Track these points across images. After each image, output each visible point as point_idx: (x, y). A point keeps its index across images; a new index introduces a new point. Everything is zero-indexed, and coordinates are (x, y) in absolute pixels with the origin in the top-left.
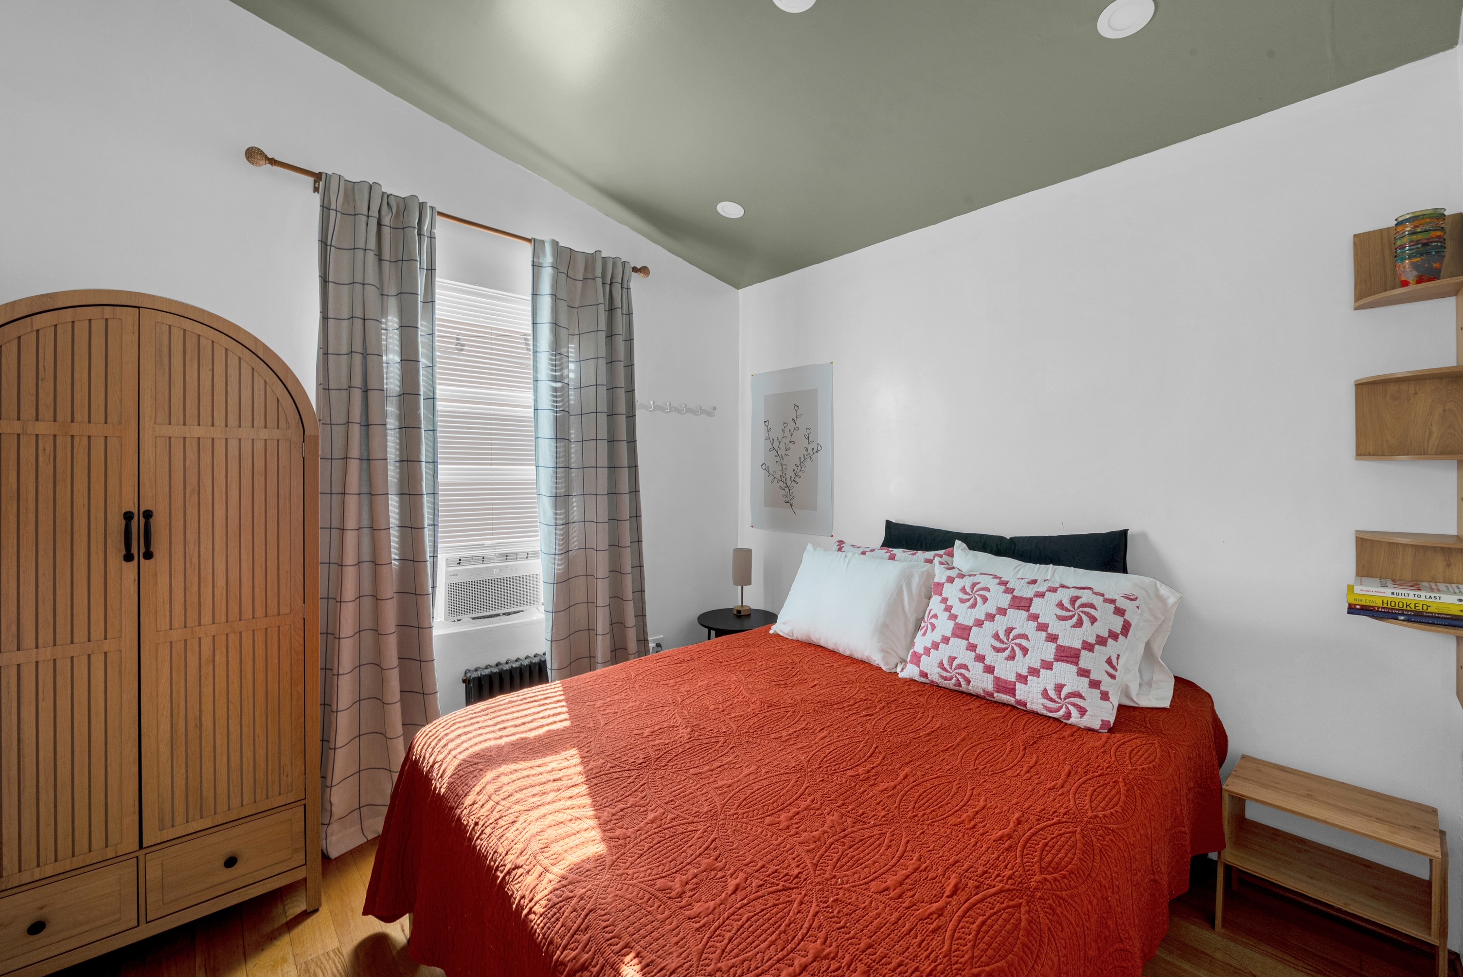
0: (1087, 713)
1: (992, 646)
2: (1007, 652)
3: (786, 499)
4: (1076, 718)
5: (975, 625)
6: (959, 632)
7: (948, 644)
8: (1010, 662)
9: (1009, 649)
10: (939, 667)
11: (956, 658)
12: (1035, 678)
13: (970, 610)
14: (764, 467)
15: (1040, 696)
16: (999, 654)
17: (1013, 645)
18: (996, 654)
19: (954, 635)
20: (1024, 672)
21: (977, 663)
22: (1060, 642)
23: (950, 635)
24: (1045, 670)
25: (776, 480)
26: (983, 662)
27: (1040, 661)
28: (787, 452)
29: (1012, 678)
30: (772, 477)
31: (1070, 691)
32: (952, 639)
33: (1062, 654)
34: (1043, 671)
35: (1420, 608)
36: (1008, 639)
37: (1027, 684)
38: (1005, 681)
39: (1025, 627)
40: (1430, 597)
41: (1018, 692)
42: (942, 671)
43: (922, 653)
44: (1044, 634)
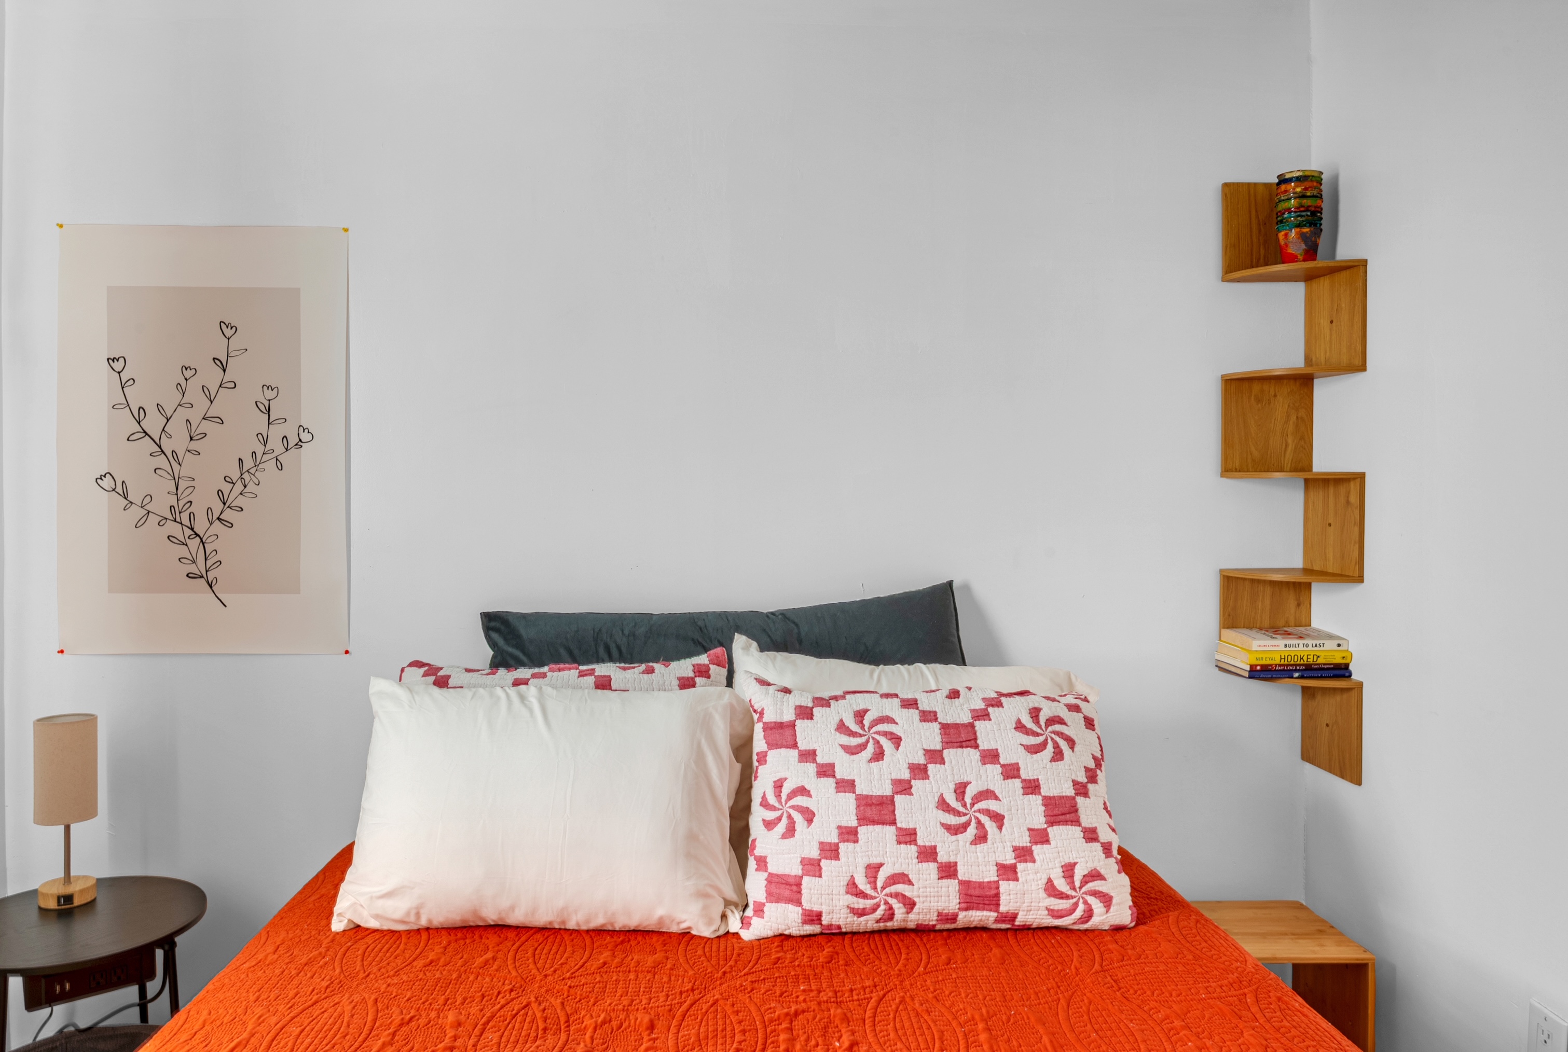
0: (1114, 901)
1: (943, 825)
2: (972, 831)
3: (193, 569)
4: (1101, 915)
5: (897, 793)
6: (870, 813)
7: (856, 841)
8: (981, 847)
9: (973, 824)
10: (847, 893)
11: (881, 865)
12: (1030, 865)
13: (874, 765)
14: (107, 483)
15: (1043, 894)
16: (960, 836)
17: (978, 815)
18: (954, 837)
19: (864, 820)
20: (1009, 859)
21: (925, 865)
22: (1045, 791)
23: (854, 823)
24: (1039, 846)
25: (154, 520)
26: (935, 860)
27: (1027, 833)
28: (194, 445)
29: (990, 875)
30: (136, 512)
31: (1086, 872)
32: (862, 830)
33: (1056, 812)
34: (1037, 849)
35: (1311, 660)
36: (965, 805)
37: (1017, 880)
38: (981, 885)
39: (984, 778)
40: (1316, 646)
41: (1003, 899)
42: (855, 899)
43: (800, 873)
44: (1017, 783)
